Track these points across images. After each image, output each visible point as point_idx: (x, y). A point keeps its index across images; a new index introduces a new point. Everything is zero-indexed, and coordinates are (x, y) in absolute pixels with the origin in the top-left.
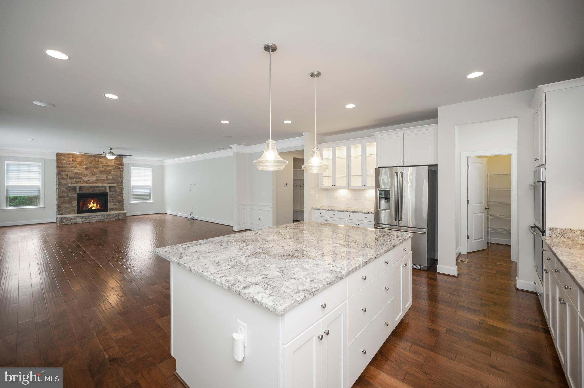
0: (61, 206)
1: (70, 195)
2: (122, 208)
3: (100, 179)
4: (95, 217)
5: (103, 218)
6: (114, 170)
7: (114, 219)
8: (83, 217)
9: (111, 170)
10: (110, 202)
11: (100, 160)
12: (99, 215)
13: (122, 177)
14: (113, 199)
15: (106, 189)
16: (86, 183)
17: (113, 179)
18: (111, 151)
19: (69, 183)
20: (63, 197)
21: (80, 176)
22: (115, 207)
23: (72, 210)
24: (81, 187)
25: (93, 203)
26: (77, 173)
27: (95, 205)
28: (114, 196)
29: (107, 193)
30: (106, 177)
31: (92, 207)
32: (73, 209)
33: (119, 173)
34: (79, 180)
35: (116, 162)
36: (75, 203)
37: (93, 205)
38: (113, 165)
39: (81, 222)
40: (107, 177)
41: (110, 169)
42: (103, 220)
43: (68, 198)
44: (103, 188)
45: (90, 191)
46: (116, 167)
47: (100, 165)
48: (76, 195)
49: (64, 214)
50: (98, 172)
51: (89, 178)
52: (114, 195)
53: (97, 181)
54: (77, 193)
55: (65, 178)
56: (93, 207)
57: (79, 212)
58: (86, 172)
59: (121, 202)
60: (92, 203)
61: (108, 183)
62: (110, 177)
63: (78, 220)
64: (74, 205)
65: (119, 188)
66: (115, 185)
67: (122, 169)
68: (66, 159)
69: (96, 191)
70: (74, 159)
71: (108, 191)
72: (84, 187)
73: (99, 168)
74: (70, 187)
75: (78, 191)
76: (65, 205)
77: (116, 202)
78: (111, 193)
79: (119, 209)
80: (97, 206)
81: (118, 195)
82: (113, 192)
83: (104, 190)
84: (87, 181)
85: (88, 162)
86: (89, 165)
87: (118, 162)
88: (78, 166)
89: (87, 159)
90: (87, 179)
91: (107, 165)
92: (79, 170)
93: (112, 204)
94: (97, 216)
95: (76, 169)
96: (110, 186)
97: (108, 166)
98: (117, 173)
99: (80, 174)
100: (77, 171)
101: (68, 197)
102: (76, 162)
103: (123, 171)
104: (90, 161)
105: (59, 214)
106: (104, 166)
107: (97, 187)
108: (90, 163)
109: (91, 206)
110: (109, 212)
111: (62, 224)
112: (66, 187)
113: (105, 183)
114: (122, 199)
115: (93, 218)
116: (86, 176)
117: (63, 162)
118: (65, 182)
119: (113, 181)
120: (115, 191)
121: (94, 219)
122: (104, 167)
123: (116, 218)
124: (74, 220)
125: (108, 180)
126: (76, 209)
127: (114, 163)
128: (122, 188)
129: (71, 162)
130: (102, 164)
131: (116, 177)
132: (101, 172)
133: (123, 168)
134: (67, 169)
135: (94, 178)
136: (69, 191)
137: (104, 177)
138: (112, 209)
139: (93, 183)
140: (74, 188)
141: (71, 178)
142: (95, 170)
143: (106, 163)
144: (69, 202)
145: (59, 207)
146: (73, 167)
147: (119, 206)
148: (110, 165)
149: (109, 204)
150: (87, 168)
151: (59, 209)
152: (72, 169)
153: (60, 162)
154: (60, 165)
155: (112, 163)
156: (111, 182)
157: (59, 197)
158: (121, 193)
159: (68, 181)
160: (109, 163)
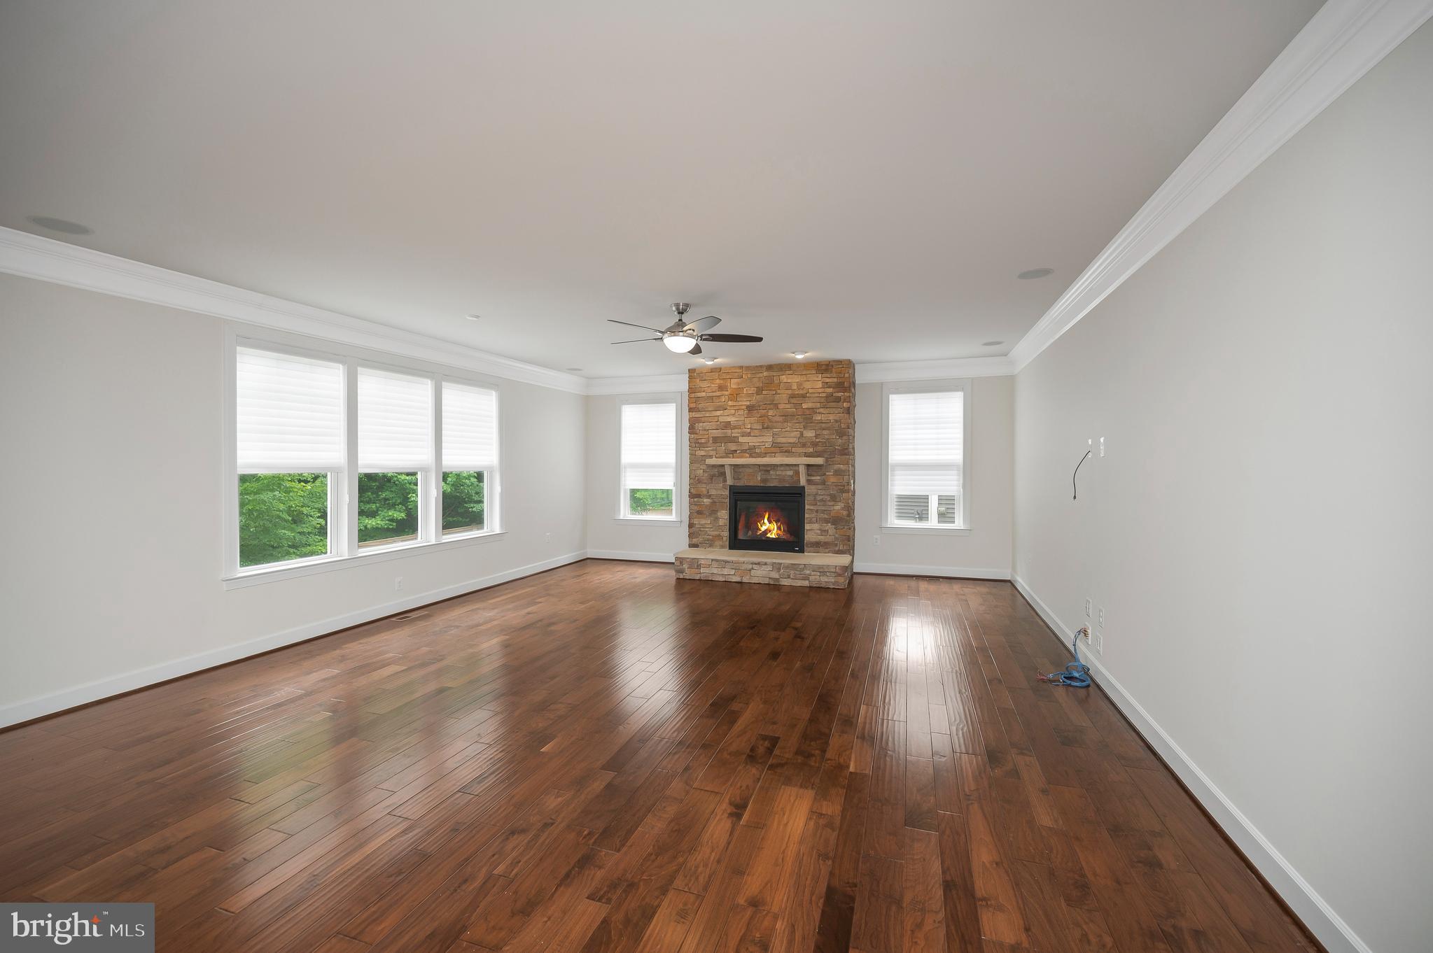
0: (696, 521)
1: (713, 492)
2: (847, 544)
3: (783, 440)
4: (755, 566)
5: (775, 575)
6: (821, 410)
7: (806, 583)
8: (726, 562)
9: (813, 410)
10: (810, 522)
11: (784, 378)
12: (766, 564)
13: (845, 431)
14: (817, 511)
15: (797, 473)
16: (747, 455)
17: (817, 440)
18: (680, 320)
19: (711, 457)
20: (699, 496)
21: (735, 433)
22: (822, 538)
23: (716, 536)
24: (735, 468)
25: (768, 520)
26: (727, 425)
27: (774, 526)
28: (822, 500)
29: (804, 487)
30: (797, 434)
31: (766, 532)
32: (719, 535)
33: (838, 417)
34: (733, 447)
35: (828, 380)
36: (724, 515)
37: (770, 528)
38: (820, 390)
40: (802, 434)
41: (810, 405)
42: (775, 580)
43: (710, 500)
44: (790, 473)
45: (756, 480)
46: (829, 396)
47: (783, 396)
48: (727, 493)
49: (698, 548)
50: (777, 418)
51: (755, 440)
52: (821, 497)
53: (773, 450)
54: (730, 486)
55: (703, 441)
56: (770, 531)
57: (736, 543)
58: (747, 421)
59: (845, 522)
60: (766, 521)
61: (807, 455)
62: (810, 434)
63: (715, 571)
64: (721, 522)
65: (838, 473)
66: (820, 461)
67: (845, 404)
68: (704, 384)
69: (774, 481)
70: (720, 381)
71: (803, 482)
72: (743, 466)
73: (781, 406)
74: (714, 466)
75: (730, 482)
76: (703, 522)
77: (827, 521)
78: (814, 489)
79: (839, 550)
80: (779, 528)
81: (834, 498)
82: (820, 487)
83: (792, 476)
84: (750, 448)
85: (753, 390)
86: (755, 399)
87: (835, 380)
88: (730, 403)
89: (751, 379)
90: (751, 441)
91: (801, 392)
92: (734, 415)
93: (816, 526)
94: (759, 564)
95: (726, 412)
96: (808, 466)
97: (804, 396)
98: (832, 417)
99: (735, 428)
100: (729, 419)
101: (709, 496)
102: (726, 393)
103: (850, 411)
104: (757, 385)
105: (688, 546)
106: (793, 396)
107: (774, 467)
108: (759, 391)
109: (763, 528)
110: (805, 557)
111: (680, 576)
112: (704, 467)
113: (795, 456)
114: (845, 513)
115: (750, 570)
116: (749, 435)
117: (699, 395)
118: (703, 453)
119: (819, 448)
120: (823, 483)
121: (753, 572)
122: (793, 401)
123: (812, 578)
124: (708, 570)
125: (804, 445)
126: (727, 534)
127: (819, 385)
128: (844, 471)
129: (714, 394)
130: (790, 392)
131: (828, 431)
132: (787, 417)
133: (850, 400)
134: (707, 415)
135: (768, 439)
136: (712, 477)
137: (793, 434)
138: (818, 546)
139: (764, 455)
140: (719, 471)
141: (715, 440)
142: (771, 413)
143: (799, 385)
144: (713, 512)
145: (691, 526)
146: (720, 406)
147: (837, 536)
148: (810, 391)
149: (807, 527)
150: (750, 409)
151: (692, 530)
152: (718, 413)
153: (693, 395)
154: (693, 405)
155: (815, 384)
156: (811, 450)
157: (692, 496)
158: (843, 491)
159: (710, 450)
160: (807, 385)
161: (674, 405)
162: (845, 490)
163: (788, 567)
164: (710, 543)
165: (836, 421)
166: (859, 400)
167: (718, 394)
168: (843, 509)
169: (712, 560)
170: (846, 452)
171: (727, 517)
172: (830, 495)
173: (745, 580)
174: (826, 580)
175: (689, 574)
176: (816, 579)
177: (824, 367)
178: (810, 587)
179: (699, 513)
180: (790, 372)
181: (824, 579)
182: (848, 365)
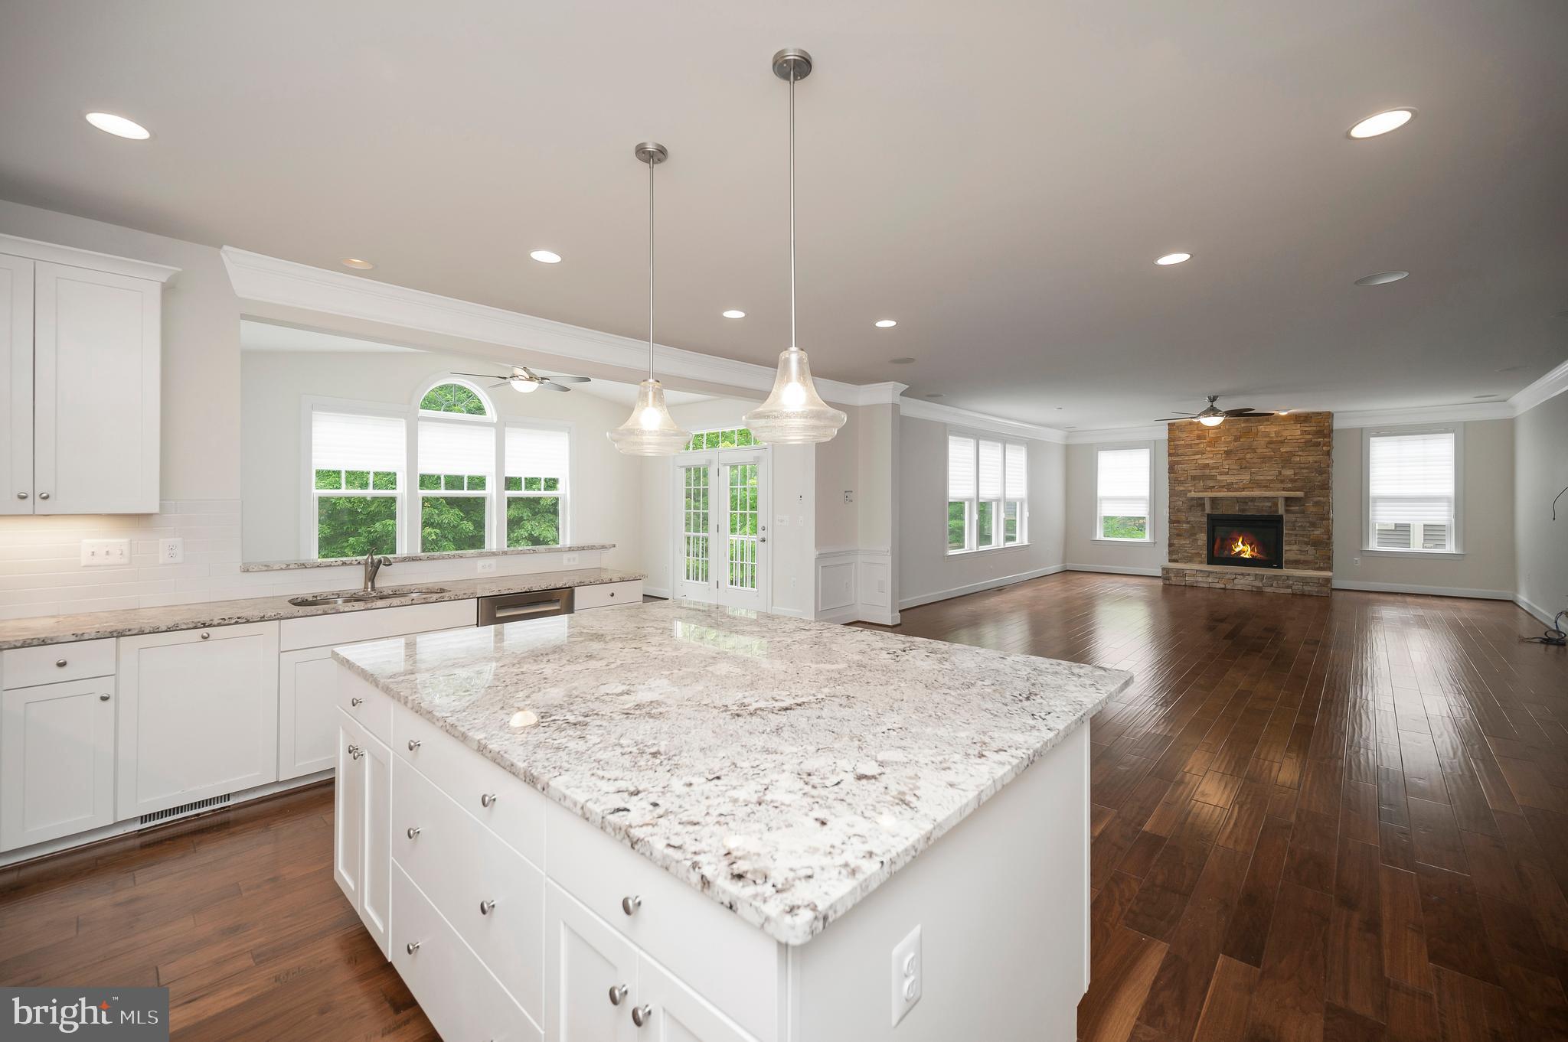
0: (1175, 542)
1: (1192, 519)
2: (1327, 563)
3: (1261, 478)
4: (1239, 577)
5: (1258, 583)
6: (1300, 453)
7: (1290, 591)
8: (1210, 572)
9: (1292, 454)
10: (1289, 544)
11: (1262, 428)
12: (1249, 575)
14: (1296, 535)
15: (1276, 505)
16: (1225, 490)
17: (1296, 478)
18: (1212, 405)
19: (1190, 491)
20: (1178, 522)
21: (1214, 472)
22: (1302, 557)
23: (1195, 553)
24: (1213, 500)
25: (1242, 543)
26: (1206, 466)
27: (1248, 548)
28: (1300, 527)
29: (1282, 516)
30: (1276, 473)
31: (1240, 553)
32: (1198, 553)
33: (1318, 458)
34: (1211, 483)
35: (1307, 429)
36: (1202, 538)
37: (1243, 549)
38: (1299, 437)
39: (1205, 585)
40: (1280, 473)
41: (1288, 449)
42: (1258, 587)
43: (1188, 525)
44: (1269, 504)
45: (1235, 510)
46: (1307, 442)
47: (1261, 442)
48: (1205, 519)
49: (1181, 562)
50: (1255, 460)
51: (1233, 478)
52: (1300, 524)
53: (1251, 486)
54: (1208, 515)
55: (1182, 479)
56: (1244, 552)
57: (1212, 560)
58: (1225, 462)
59: (1324, 545)
60: (1240, 543)
61: (1284, 489)
62: (1289, 472)
63: (1200, 579)
64: (1200, 543)
65: (1316, 504)
66: (1300, 494)
67: (1325, 448)
68: (1184, 435)
69: (1251, 511)
70: (1200, 432)
71: (1281, 510)
72: (1221, 499)
73: (1259, 451)
74: (1193, 499)
75: (1208, 510)
76: (1182, 542)
77: (1307, 544)
78: (1292, 517)
79: (1317, 566)
80: (1252, 550)
81: (1313, 525)
82: (1299, 515)
83: (1270, 507)
84: (1228, 484)
85: (1230, 438)
86: (1233, 446)
87: (1315, 428)
88: (1208, 449)
90: (1229, 479)
91: (1279, 439)
92: (1212, 458)
93: (1295, 547)
94: (1242, 574)
95: (1205, 456)
96: (1287, 499)
97: (1282, 442)
98: (1311, 459)
99: (1213, 468)
100: (1207, 462)
101: (1188, 523)
102: (1204, 441)
103: (1328, 453)
104: (1236, 434)
105: (1170, 561)
106: (1271, 442)
107: (1253, 499)
108: (1237, 439)
109: (1237, 550)
110: (1285, 572)
111: (1168, 582)
112: (1183, 499)
113: (1273, 491)
114: (1325, 537)
115: (1233, 579)
116: (1227, 474)
117: (1178, 443)
118: (1182, 488)
119: (1297, 484)
120: (1303, 512)
121: (1236, 581)
122: (1271, 446)
123: (1294, 587)
124: (1192, 579)
125: (1282, 482)
126: (1205, 552)
127: (1298, 433)
128: (1325, 503)
129: (1193, 442)
130: (1267, 439)
131: (1307, 471)
132: (1264, 459)
133: (1329, 444)
134: (1187, 459)
135: (1246, 477)
136: (1191, 508)
137: (1271, 473)
138: (1296, 564)
139: (1243, 489)
140: (1199, 503)
141: (1194, 478)
142: (1248, 456)
143: (1277, 433)
144: (1192, 534)
145: (1170, 545)
146: (1198, 452)
147: (1317, 555)
148: (1288, 438)
149: (1285, 548)
150: (1228, 453)
151: (1171, 549)
152: (1197, 457)
153: (1172, 443)
154: (1172, 451)
155: (1295, 432)
156: (1290, 485)
157: (1171, 522)
158: (1323, 519)
159: (1189, 486)
160: (1286, 433)
161: (1148, 450)
162: (1324, 517)
163: (1270, 578)
164: (1189, 559)
165: (1316, 462)
166: (1337, 442)
167: (1197, 441)
168: (1323, 533)
169: (1197, 571)
170: (1326, 487)
171: (1205, 539)
172: (1310, 522)
173: (1228, 587)
174: (1310, 589)
175: (1174, 580)
176: (1298, 588)
177: (1302, 419)
178: (1293, 594)
179: (1179, 535)
180: (1269, 423)
181: (1307, 588)
182: (1329, 415)
